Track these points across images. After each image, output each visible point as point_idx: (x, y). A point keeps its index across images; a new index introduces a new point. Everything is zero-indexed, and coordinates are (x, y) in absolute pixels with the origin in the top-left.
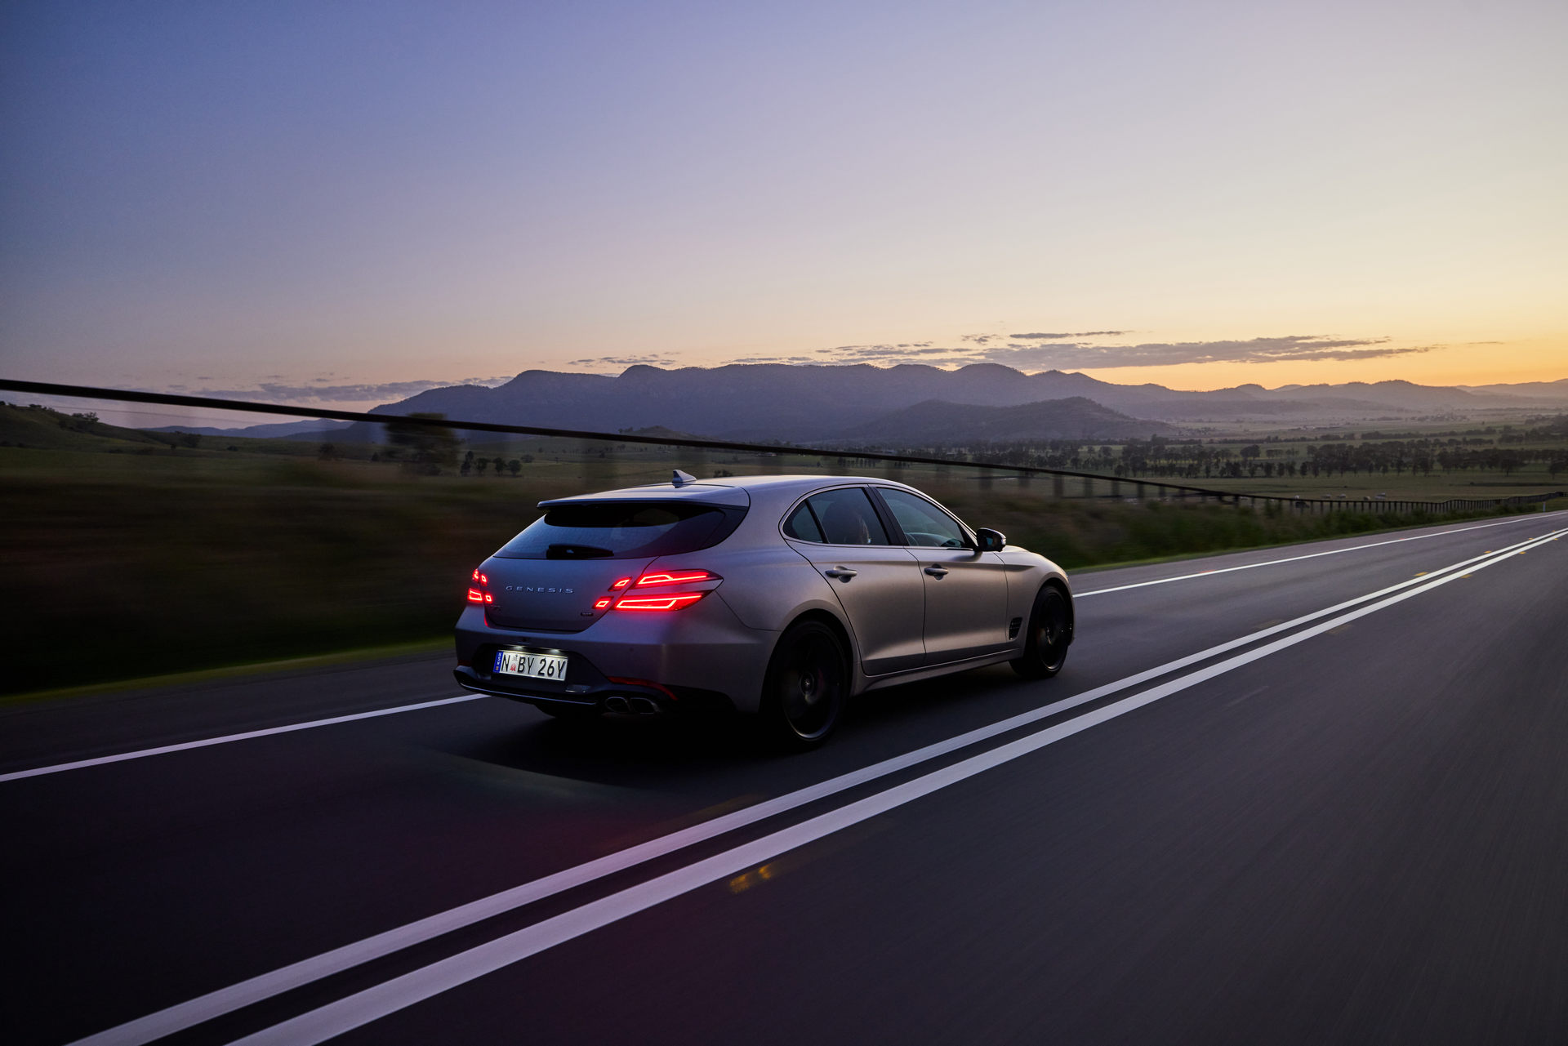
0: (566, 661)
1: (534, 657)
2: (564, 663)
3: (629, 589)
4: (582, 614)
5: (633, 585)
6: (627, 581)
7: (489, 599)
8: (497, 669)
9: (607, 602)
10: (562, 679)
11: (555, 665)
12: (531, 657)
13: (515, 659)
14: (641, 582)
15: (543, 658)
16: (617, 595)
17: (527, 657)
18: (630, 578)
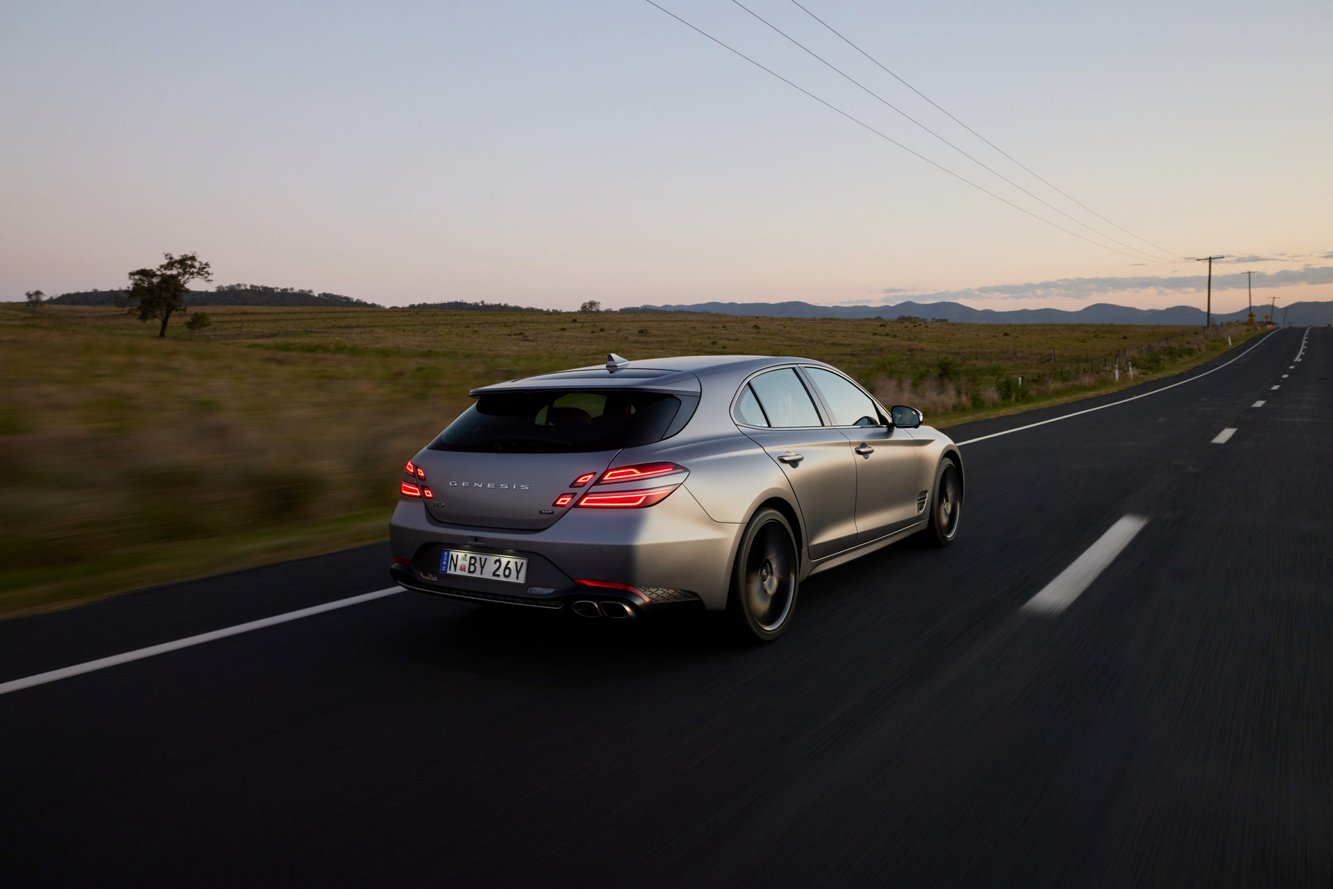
0: (525, 562)
1: (486, 557)
2: (522, 563)
3: (594, 484)
4: (541, 512)
5: (599, 482)
6: (590, 476)
7: (428, 493)
8: (444, 569)
9: (569, 499)
10: (522, 580)
11: (512, 566)
12: (483, 557)
13: (464, 559)
14: (606, 478)
15: (498, 558)
16: (580, 491)
17: (478, 557)
18: (594, 474)
